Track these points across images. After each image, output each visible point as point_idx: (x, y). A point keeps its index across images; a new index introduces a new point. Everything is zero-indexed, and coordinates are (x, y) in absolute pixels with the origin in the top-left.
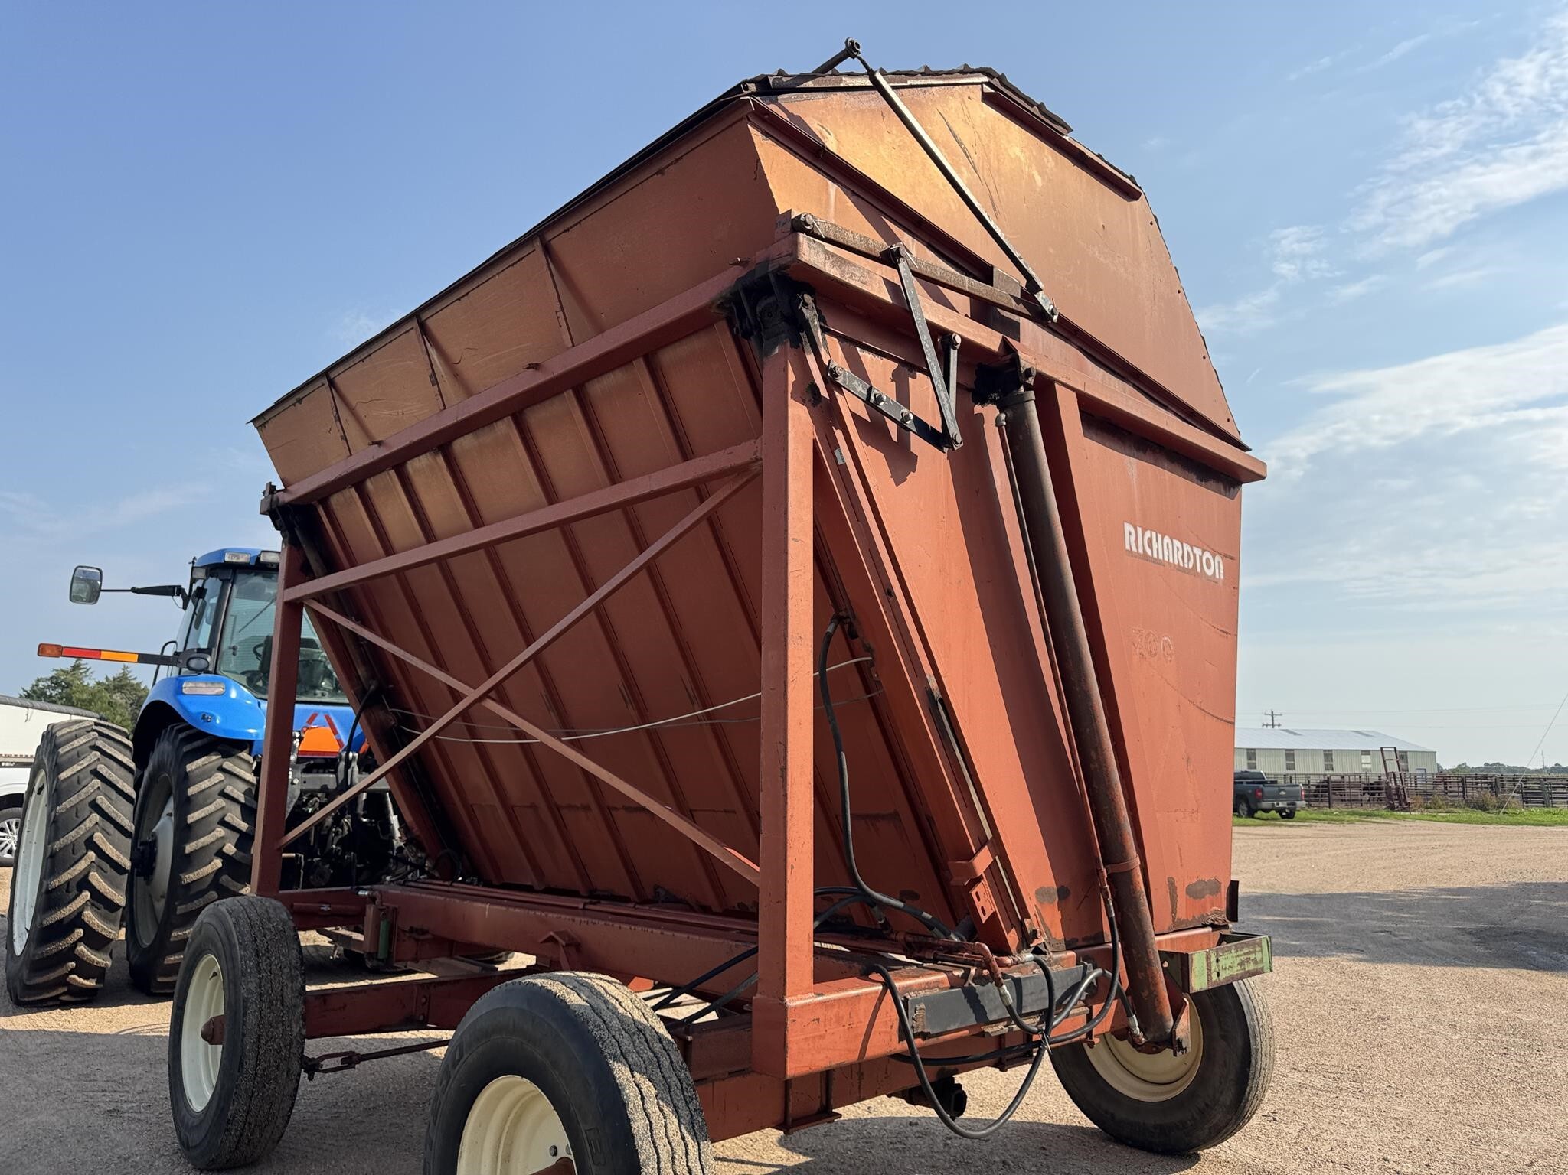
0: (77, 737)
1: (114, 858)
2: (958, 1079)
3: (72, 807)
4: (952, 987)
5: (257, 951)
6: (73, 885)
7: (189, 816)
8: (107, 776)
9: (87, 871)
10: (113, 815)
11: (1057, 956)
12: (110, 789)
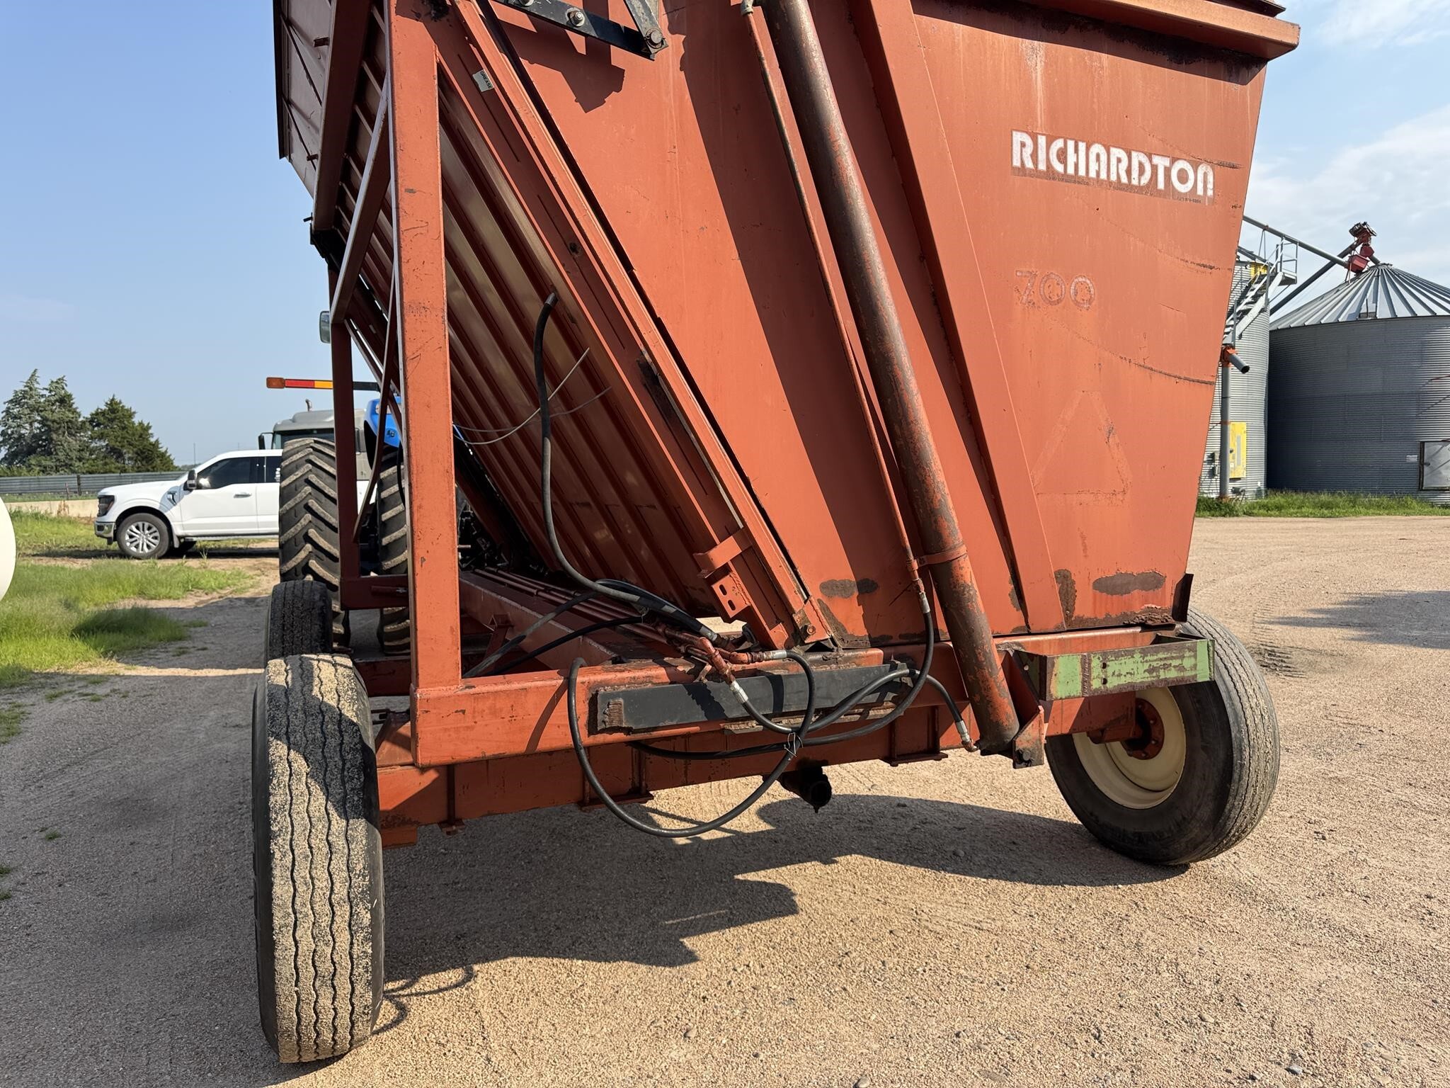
0: (298, 452)
1: (327, 549)
2: (826, 770)
3: (291, 509)
4: (671, 683)
5: (284, 625)
6: (299, 570)
7: (383, 515)
8: (316, 483)
9: (308, 558)
10: (322, 515)
11: (846, 654)
12: (320, 494)
